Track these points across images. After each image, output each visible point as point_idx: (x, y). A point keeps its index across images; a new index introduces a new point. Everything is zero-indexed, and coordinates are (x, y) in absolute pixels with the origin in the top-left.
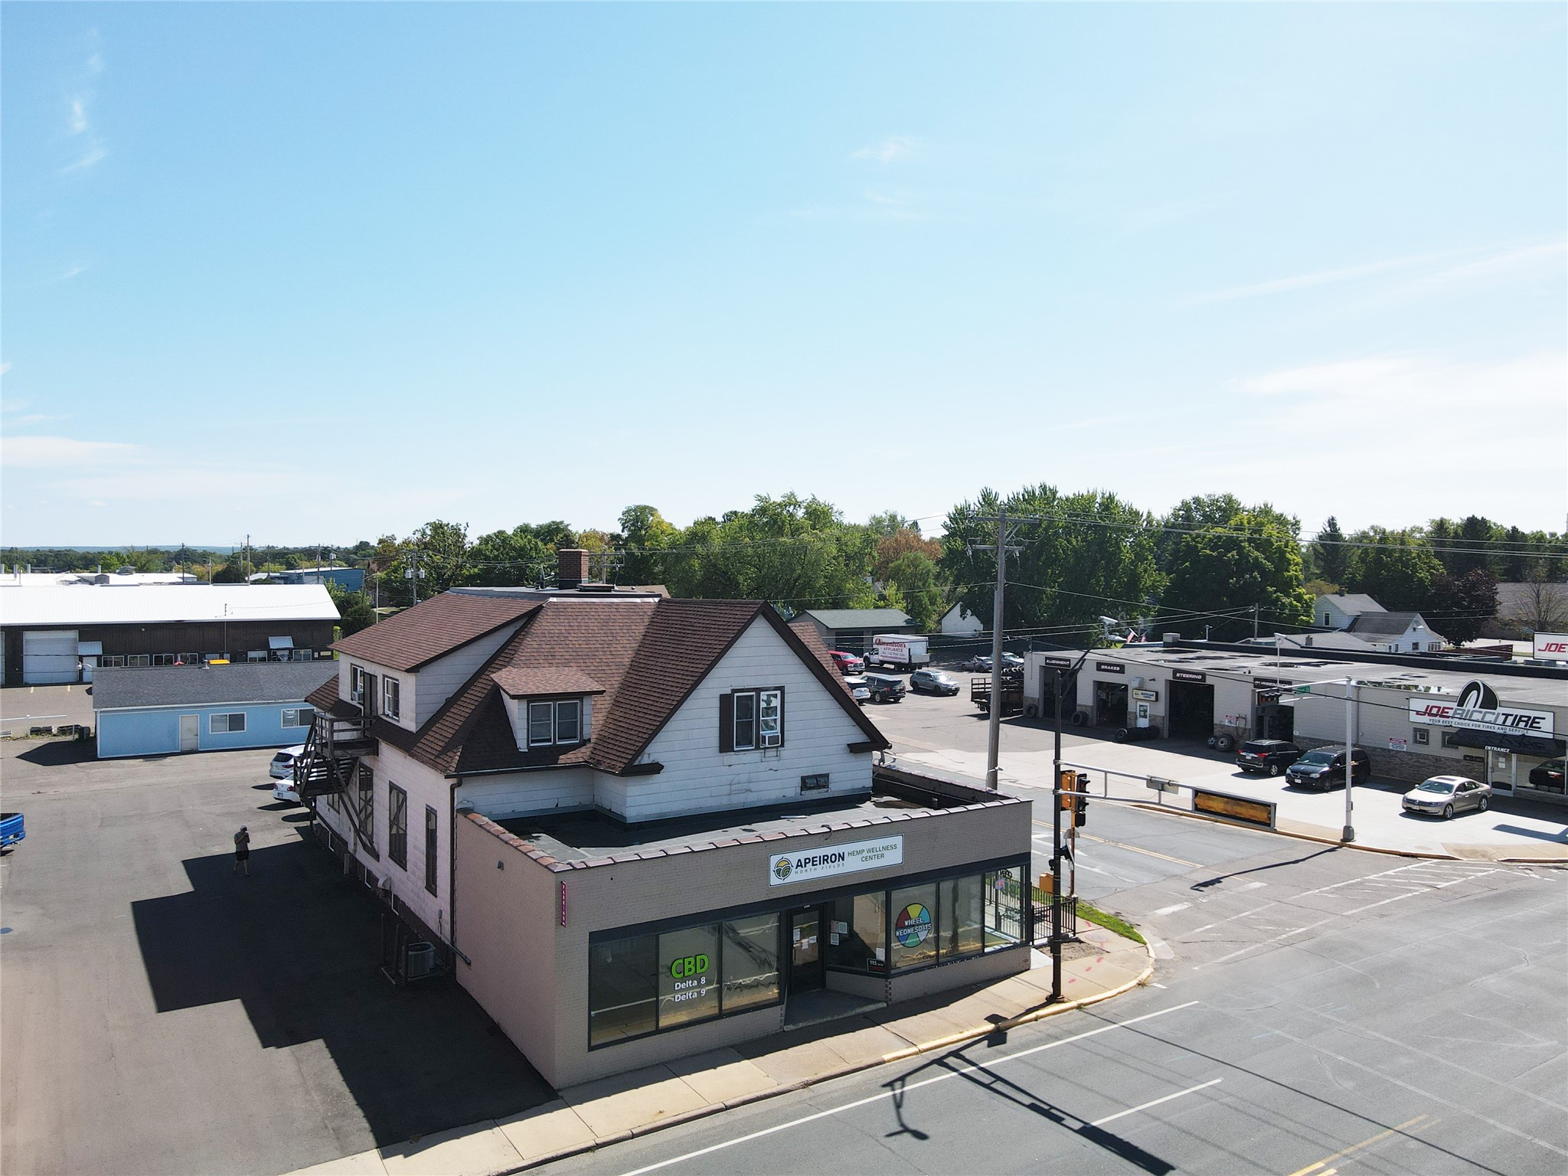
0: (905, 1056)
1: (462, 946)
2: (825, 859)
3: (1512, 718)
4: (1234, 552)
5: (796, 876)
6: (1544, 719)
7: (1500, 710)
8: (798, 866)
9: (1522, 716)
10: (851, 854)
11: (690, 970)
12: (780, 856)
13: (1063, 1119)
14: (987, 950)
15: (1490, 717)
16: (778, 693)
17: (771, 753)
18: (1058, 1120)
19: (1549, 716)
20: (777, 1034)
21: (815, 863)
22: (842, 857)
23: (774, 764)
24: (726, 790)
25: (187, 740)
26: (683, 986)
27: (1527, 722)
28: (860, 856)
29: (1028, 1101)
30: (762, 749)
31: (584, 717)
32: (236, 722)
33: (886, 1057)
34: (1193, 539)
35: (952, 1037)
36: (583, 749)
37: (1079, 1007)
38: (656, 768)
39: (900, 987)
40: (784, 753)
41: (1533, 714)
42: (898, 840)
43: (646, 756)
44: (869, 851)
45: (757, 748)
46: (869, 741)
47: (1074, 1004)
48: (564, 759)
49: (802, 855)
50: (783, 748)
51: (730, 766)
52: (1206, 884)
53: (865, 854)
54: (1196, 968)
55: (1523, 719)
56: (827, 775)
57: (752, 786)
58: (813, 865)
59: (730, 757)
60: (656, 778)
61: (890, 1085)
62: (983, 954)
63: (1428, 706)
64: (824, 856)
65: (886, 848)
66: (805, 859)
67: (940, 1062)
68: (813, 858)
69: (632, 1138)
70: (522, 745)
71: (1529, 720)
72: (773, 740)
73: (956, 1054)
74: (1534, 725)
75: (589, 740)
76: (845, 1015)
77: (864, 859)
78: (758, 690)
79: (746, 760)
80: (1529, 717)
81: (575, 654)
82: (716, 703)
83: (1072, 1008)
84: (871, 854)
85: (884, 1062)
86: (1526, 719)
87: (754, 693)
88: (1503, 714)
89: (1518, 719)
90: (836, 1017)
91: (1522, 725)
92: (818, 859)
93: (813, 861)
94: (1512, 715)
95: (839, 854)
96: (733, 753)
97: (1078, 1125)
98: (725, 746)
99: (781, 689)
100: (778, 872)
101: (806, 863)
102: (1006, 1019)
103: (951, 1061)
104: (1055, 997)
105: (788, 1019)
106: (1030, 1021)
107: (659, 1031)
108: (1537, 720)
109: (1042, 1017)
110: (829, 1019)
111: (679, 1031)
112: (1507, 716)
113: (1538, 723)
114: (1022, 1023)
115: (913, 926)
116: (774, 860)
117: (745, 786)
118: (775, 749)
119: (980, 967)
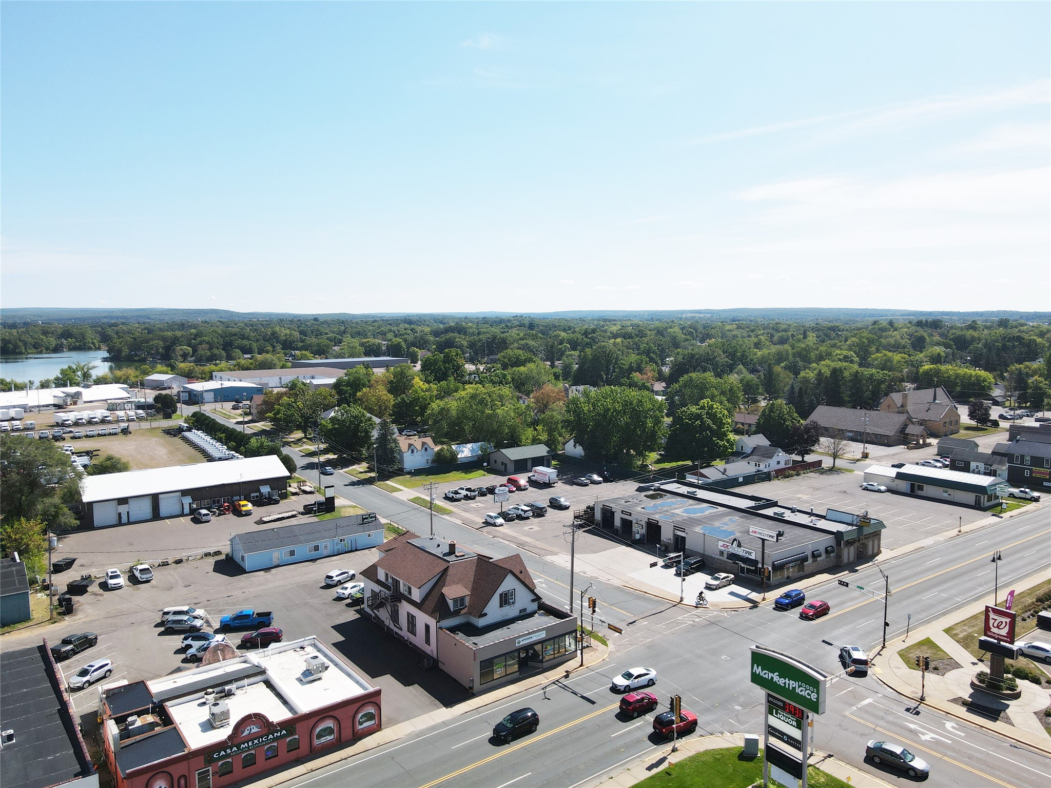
0: (546, 682)
1: (440, 659)
2: (528, 639)
4: (698, 422)
5: (521, 643)
7: (742, 548)
8: (522, 641)
10: (534, 636)
11: (499, 666)
12: (518, 639)
14: (566, 653)
15: (739, 550)
16: (514, 591)
17: (512, 606)
18: (577, 695)
19: (754, 553)
20: (518, 678)
22: (531, 638)
23: (513, 608)
24: (503, 617)
25: (275, 562)
26: (498, 670)
29: (572, 691)
30: (510, 605)
31: (465, 602)
32: (292, 553)
33: (541, 683)
34: (682, 413)
35: (557, 677)
36: (466, 610)
38: (486, 614)
39: (545, 665)
40: (515, 605)
41: (750, 551)
42: (544, 632)
43: (483, 611)
46: (537, 598)
47: (586, 667)
48: (461, 612)
49: (523, 638)
51: (502, 610)
52: (630, 623)
53: (537, 636)
56: (526, 609)
57: (508, 615)
58: (525, 640)
59: (502, 608)
60: (487, 616)
61: (543, 689)
62: (565, 655)
63: (723, 544)
65: (542, 634)
67: (554, 683)
70: (452, 610)
71: (749, 553)
72: (513, 603)
73: (557, 681)
75: (467, 606)
76: (533, 673)
78: (509, 591)
79: (506, 609)
82: (499, 596)
89: (747, 552)
90: (531, 673)
97: (581, 696)
98: (501, 606)
99: (514, 589)
100: (518, 643)
102: (569, 671)
103: (556, 683)
104: (581, 665)
105: (520, 675)
106: (575, 671)
107: (494, 680)
109: (578, 670)
110: (529, 673)
111: (498, 679)
112: (744, 551)
113: (751, 554)
114: (573, 672)
115: (549, 650)
116: (517, 641)
117: (506, 616)
119: (564, 658)
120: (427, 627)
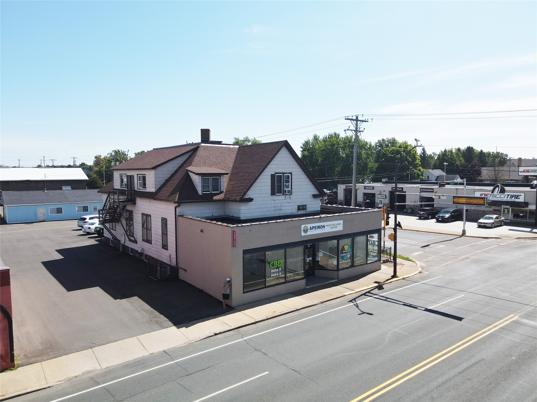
0: (352, 294)
2: (319, 227)
3: (510, 196)
4: (399, 155)
5: (310, 233)
6: (521, 195)
7: (506, 193)
8: (310, 229)
9: (513, 195)
10: (327, 226)
11: (276, 265)
12: (304, 225)
13: (417, 308)
14: (368, 262)
15: (502, 196)
16: (290, 175)
17: (288, 196)
18: (416, 308)
19: (523, 194)
20: (304, 289)
21: (316, 228)
22: (324, 227)
23: (289, 201)
24: (273, 209)
25: (41, 217)
26: (274, 271)
27: (515, 197)
28: (330, 227)
29: (402, 303)
30: (285, 195)
31: (221, 183)
32: (59, 211)
33: (346, 294)
34: (385, 151)
35: (365, 288)
36: (221, 195)
37: (403, 279)
38: (251, 200)
39: (342, 274)
40: (292, 197)
41: (517, 194)
42: (341, 222)
43: (247, 195)
44: (332, 225)
45: (283, 194)
46: (319, 194)
47: (401, 278)
48: (215, 198)
49: (312, 225)
50: (291, 195)
51: (274, 200)
52: (425, 246)
53: (331, 226)
54: (435, 268)
55: (514, 196)
56: (306, 205)
57: (282, 208)
58: (315, 229)
59: (274, 197)
60: (251, 203)
61: (351, 301)
62: (367, 264)
63: (481, 194)
64: (318, 226)
65: (338, 224)
66: (313, 227)
67: (364, 294)
68: (315, 226)
69: (267, 320)
70: (200, 192)
71: (516, 196)
72: (289, 192)
73: (369, 292)
74: (518, 198)
75: (223, 192)
76: (325, 283)
77: (331, 228)
78: (283, 173)
79: (280, 198)
80: (516, 195)
81: (213, 163)
82: (270, 177)
83: (401, 279)
84: (333, 226)
85: (346, 295)
86: (515, 196)
87: (282, 175)
88: (507, 195)
89: (512, 196)
90: (322, 284)
91: (513, 198)
92: (316, 227)
93: (315, 228)
94: (510, 195)
95: (323, 226)
96: (275, 196)
97: (424, 309)
98: (273, 193)
99: (291, 173)
100: (304, 231)
101: (313, 228)
102: (381, 282)
103: (367, 294)
104: (394, 276)
105: (307, 285)
106: (389, 283)
107: (266, 287)
108: (518, 196)
109: (392, 282)
110: (320, 284)
111: (273, 287)
112: (508, 195)
113: (519, 197)
114: (387, 284)
115: (346, 253)
116: (303, 226)
117: (280, 208)
118: (289, 195)
119: (367, 268)
120: (164, 221)
